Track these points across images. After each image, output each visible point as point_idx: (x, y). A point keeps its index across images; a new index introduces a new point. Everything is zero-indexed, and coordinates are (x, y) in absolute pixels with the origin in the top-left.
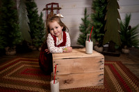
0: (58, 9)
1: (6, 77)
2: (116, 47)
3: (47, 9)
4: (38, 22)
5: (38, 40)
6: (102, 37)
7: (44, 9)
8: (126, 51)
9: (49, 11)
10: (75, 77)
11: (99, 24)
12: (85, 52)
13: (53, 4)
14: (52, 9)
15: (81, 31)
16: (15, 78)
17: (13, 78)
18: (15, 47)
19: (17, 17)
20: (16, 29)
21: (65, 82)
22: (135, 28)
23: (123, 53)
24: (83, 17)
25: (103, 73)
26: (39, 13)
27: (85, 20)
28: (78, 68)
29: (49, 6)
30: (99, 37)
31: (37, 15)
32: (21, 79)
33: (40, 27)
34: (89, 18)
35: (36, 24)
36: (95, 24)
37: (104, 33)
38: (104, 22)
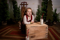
0: (27, 5)
1: (3, 36)
2: (51, 22)
3: (21, 4)
4: (18, 10)
5: (17, 18)
6: (46, 17)
7: (20, 5)
8: (55, 23)
9: (23, 6)
10: (36, 35)
11: (44, 12)
12: (40, 24)
13: (24, 2)
14: (24, 5)
15: (37, 15)
16: (8, 36)
17: (6, 36)
18: (6, 21)
19: (8, 7)
20: (8, 13)
21: (32, 37)
22: (58, 14)
23: (54, 24)
24: (38, 9)
25: (47, 33)
26: (18, 6)
27: (38, 10)
28: (37, 31)
29: (23, 3)
30: (44, 17)
31: (17, 7)
32: (11, 36)
33: (18, 12)
34: (40, 9)
35: (17, 11)
36: (43, 12)
37: (46, 16)
38: (46, 11)
